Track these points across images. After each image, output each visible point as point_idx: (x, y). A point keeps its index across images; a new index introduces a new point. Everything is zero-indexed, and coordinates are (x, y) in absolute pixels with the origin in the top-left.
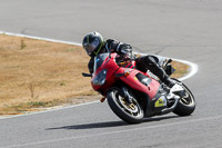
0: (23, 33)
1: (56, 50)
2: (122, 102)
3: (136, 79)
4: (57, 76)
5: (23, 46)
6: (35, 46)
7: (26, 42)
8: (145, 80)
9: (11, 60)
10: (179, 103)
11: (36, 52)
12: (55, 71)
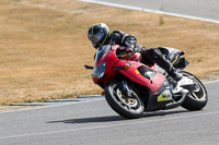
0: (162, 9)
1: (195, 27)
2: (120, 96)
3: (137, 72)
4: (195, 53)
5: (162, 23)
6: (173, 23)
7: (165, 19)
8: (149, 73)
9: (150, 36)
10: (187, 97)
11: (175, 29)
12: (193, 48)
